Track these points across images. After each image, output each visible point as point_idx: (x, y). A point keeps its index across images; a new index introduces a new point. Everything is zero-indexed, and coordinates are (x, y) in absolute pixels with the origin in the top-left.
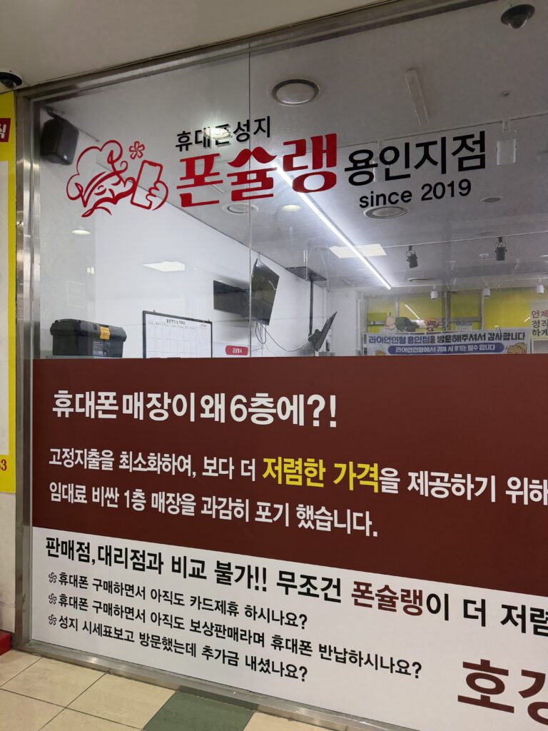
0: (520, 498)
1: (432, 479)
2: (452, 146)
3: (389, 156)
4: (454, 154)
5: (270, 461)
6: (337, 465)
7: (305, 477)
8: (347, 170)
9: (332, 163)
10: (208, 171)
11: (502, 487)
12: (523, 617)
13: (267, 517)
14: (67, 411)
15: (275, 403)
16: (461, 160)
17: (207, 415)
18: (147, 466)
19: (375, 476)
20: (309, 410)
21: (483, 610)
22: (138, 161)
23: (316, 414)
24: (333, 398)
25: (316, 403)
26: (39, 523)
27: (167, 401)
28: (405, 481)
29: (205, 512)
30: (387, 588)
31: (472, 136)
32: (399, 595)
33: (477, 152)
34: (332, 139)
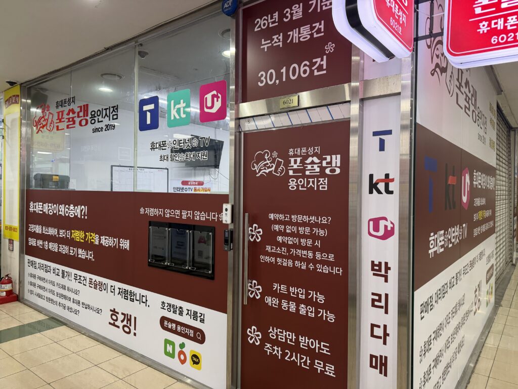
0: (122, 246)
1: (105, 239)
2: (112, 109)
3: (99, 114)
4: (112, 113)
5: (73, 231)
6: (87, 234)
7: (80, 238)
8: (90, 118)
9: (87, 116)
10: (62, 118)
11: (119, 243)
12: (122, 292)
13: (73, 253)
14: (33, 210)
15: (74, 208)
16: (113, 115)
17: (60, 213)
18: (48, 232)
19: (94, 238)
20: (81, 211)
21: (114, 289)
22: (48, 113)
23: (83, 214)
24: (86, 207)
25: (83, 209)
26: (27, 254)
27: (52, 207)
28: (100, 241)
29: (60, 251)
30: (95, 281)
31: (115, 106)
32: (98, 283)
33: (116, 113)
34: (87, 105)
